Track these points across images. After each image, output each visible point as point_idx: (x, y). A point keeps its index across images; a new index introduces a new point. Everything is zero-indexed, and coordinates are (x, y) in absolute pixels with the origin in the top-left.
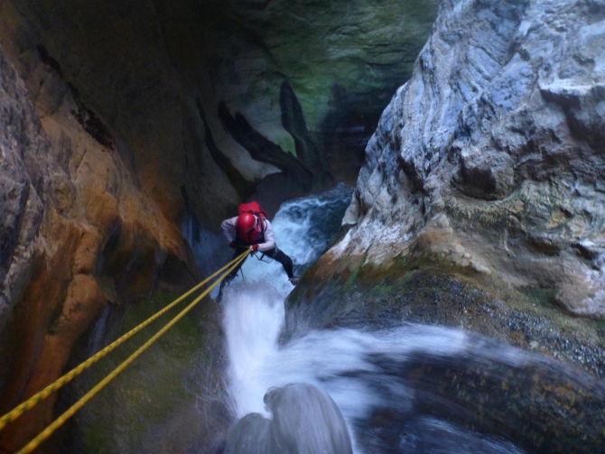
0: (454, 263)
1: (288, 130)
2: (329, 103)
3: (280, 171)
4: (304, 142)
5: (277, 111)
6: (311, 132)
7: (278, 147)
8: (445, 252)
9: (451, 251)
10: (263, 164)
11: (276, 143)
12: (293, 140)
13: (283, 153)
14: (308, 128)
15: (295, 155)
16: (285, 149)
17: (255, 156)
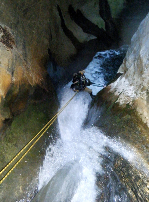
0: (142, 119)
1: (102, 17)
2: (124, 4)
3: (96, 38)
4: (110, 23)
5: (97, 8)
6: (113, 18)
7: (97, 26)
8: (140, 113)
9: (142, 114)
10: (88, 35)
11: (96, 24)
12: (104, 23)
13: (98, 28)
14: (113, 17)
15: (105, 29)
16: (100, 27)
17: (85, 31)
